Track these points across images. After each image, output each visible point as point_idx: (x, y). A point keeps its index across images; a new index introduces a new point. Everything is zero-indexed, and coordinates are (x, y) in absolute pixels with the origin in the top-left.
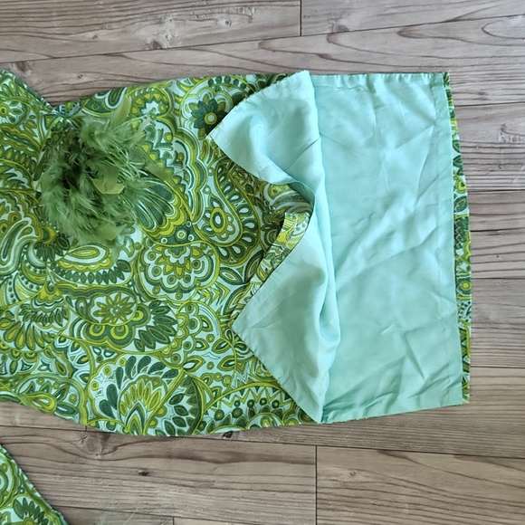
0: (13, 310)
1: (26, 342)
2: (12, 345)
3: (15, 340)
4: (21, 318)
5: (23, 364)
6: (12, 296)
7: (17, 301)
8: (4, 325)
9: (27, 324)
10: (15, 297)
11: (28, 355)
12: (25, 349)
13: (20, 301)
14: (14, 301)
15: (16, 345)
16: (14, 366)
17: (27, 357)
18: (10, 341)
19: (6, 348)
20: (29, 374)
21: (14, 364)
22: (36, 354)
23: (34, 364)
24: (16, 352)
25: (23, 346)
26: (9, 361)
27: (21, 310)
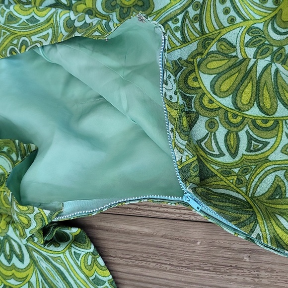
0: (232, 36)
1: (257, 98)
2: (227, 102)
3: (235, 93)
4: (251, 52)
5: (250, 139)
6: (226, 12)
7: (239, 20)
8: (213, 65)
9: (262, 64)
10: (233, 13)
11: (259, 122)
12: (255, 112)
13: (245, 20)
14: (232, 21)
15: (235, 103)
16: (232, 142)
17: (258, 127)
18: (224, 95)
19: (214, 106)
20: (266, 159)
21: (232, 137)
22: (277, 122)
23: (272, 141)
24: (235, 116)
25: (250, 105)
26: (221, 132)
27: (248, 38)
